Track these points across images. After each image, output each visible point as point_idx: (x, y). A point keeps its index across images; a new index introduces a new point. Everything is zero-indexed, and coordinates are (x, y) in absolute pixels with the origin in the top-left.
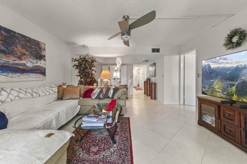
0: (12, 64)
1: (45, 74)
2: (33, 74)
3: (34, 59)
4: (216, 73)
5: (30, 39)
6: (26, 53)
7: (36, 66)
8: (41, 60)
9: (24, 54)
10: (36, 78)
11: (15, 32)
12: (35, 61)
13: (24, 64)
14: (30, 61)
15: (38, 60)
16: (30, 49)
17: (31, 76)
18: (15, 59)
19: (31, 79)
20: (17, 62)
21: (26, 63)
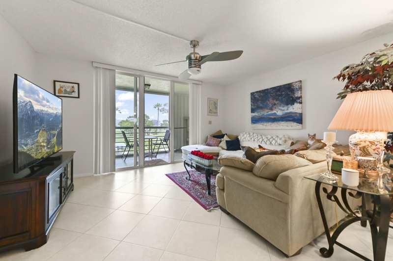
0: (266, 115)
1: (302, 121)
2: (283, 122)
3: (284, 106)
4: (39, 119)
5: (280, 87)
6: (276, 102)
7: (286, 113)
8: (294, 104)
9: (275, 104)
10: (287, 126)
11: (268, 89)
12: (285, 108)
13: (275, 113)
14: (280, 109)
15: (289, 106)
16: (280, 98)
17: (282, 124)
18: (267, 111)
19: (281, 127)
20: (270, 113)
21: (276, 112)
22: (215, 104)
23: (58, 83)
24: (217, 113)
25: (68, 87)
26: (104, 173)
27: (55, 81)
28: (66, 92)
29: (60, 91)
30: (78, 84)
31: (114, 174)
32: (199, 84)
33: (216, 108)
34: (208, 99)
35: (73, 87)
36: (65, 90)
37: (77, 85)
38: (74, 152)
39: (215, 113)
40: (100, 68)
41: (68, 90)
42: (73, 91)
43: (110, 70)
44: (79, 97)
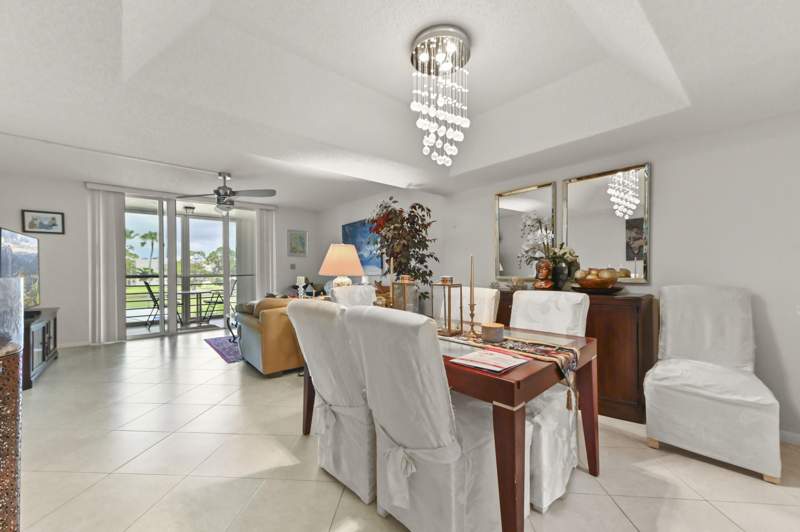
22: (302, 240)
23: (30, 213)
24: (304, 252)
25: (46, 219)
26: (108, 341)
27: (23, 212)
28: (42, 225)
29: (32, 225)
30: (62, 214)
31: (124, 343)
32: (271, 210)
33: (303, 245)
34: (289, 231)
35: (53, 219)
36: (41, 224)
37: (60, 216)
38: (58, 308)
39: (301, 252)
40: (99, 190)
41: (46, 223)
42: (54, 225)
43: (117, 192)
44: (63, 233)
